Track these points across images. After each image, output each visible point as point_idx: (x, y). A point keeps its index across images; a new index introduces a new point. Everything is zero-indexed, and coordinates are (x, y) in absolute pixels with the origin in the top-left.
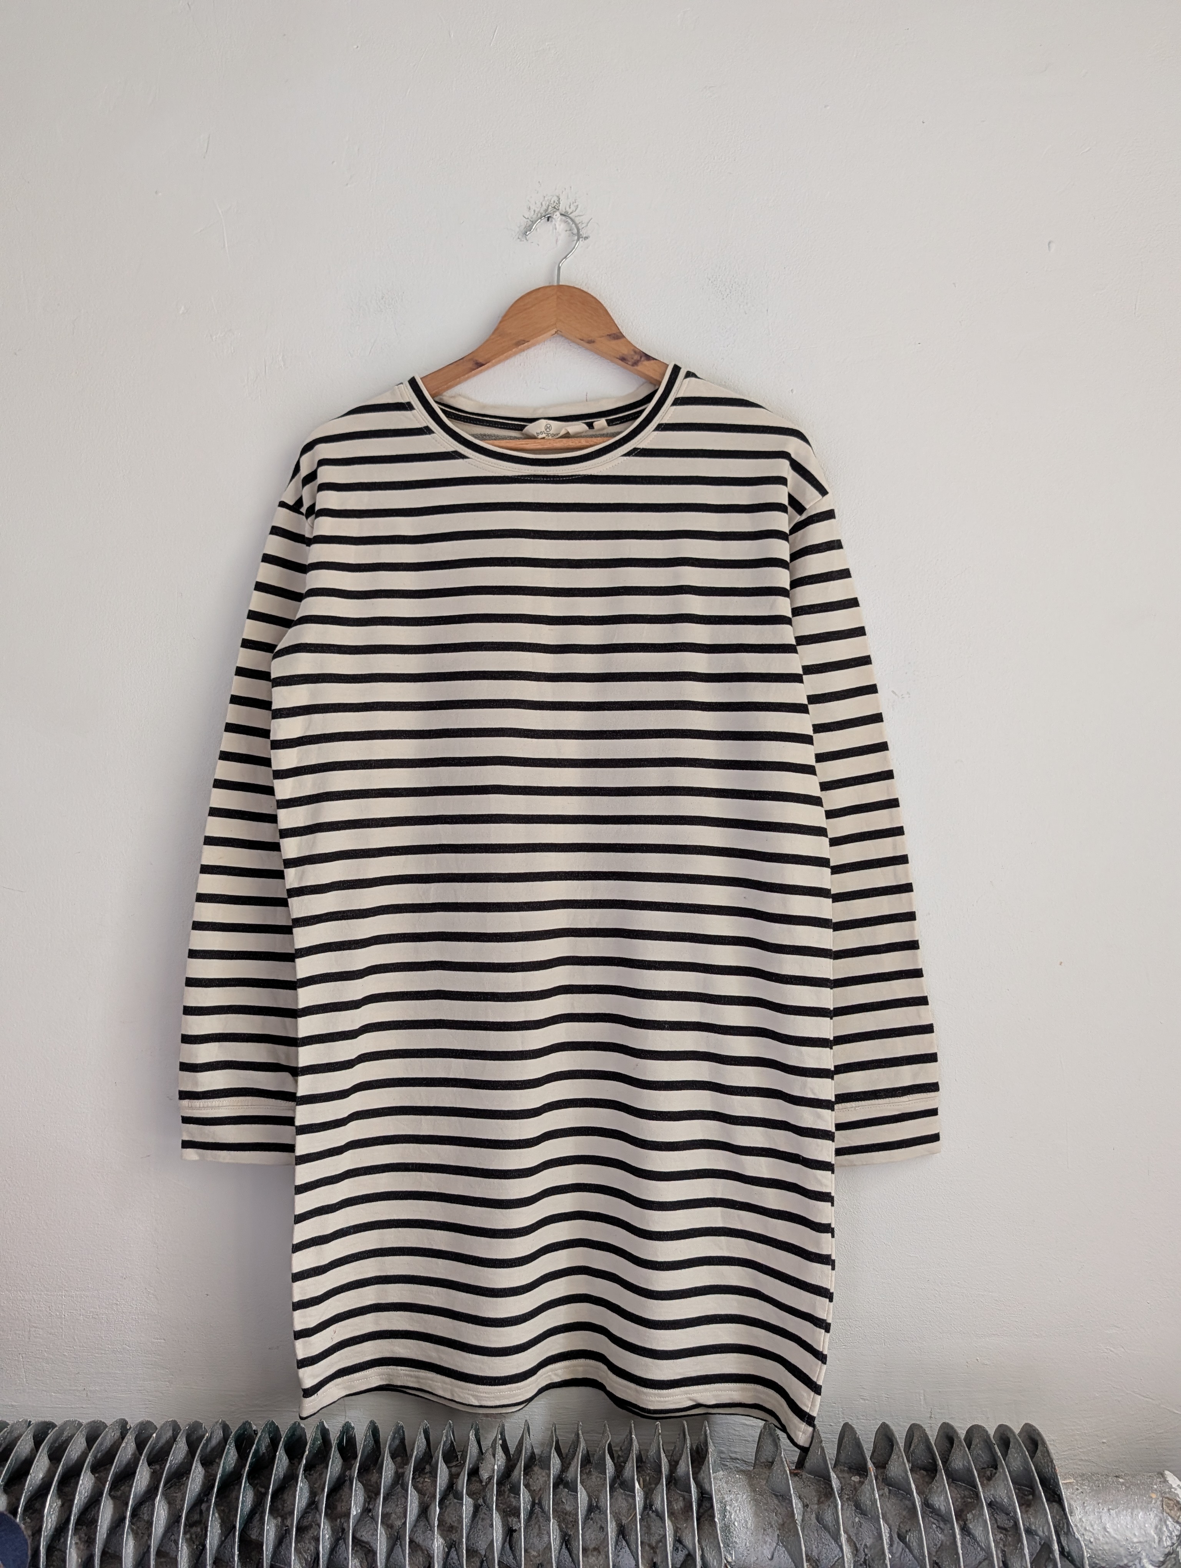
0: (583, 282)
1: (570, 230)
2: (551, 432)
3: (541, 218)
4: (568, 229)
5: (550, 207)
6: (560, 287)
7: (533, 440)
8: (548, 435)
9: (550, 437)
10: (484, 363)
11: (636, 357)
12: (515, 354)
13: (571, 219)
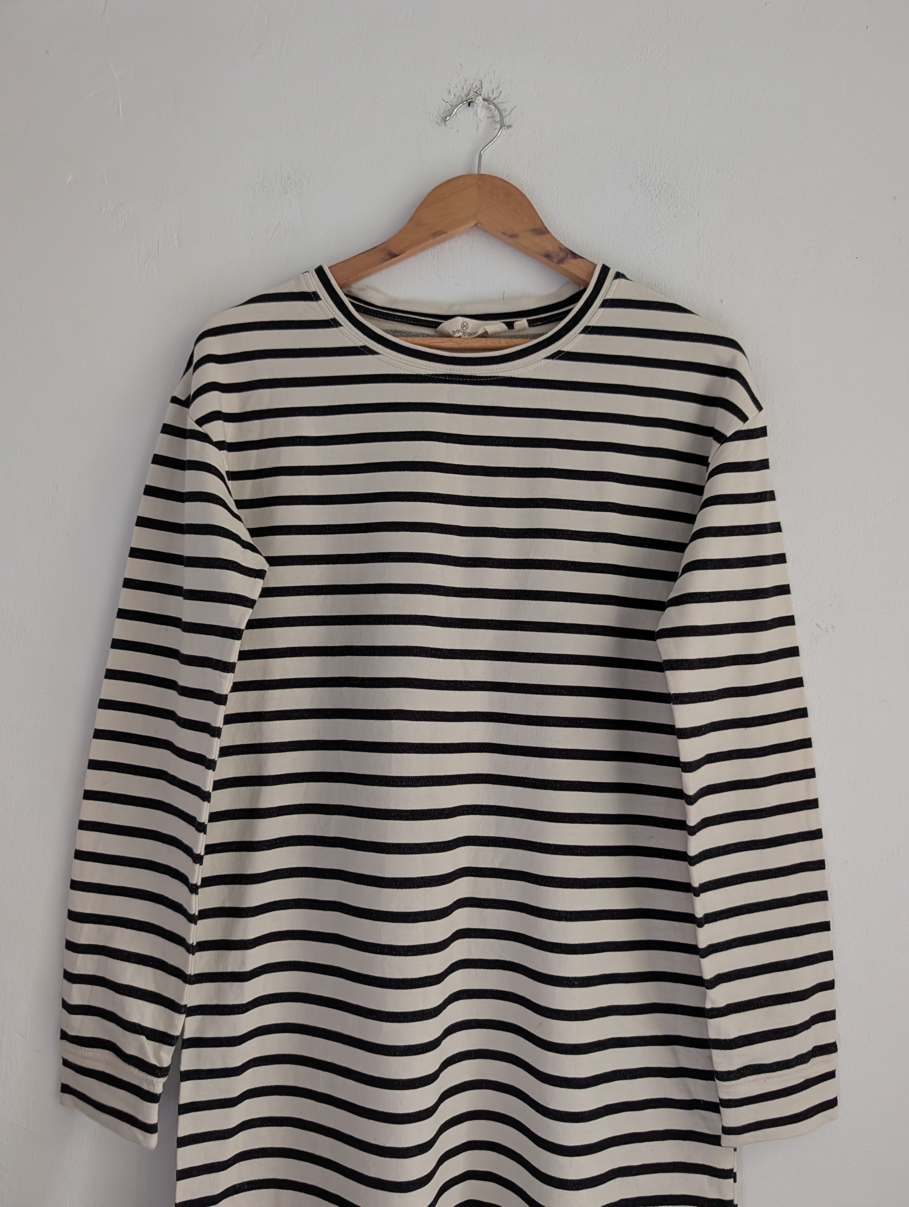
0: (505, 171)
1: (492, 117)
2: (468, 331)
3: (462, 103)
4: (491, 116)
5: (472, 92)
6: (482, 177)
7: (449, 338)
8: (464, 333)
9: (467, 336)
10: (397, 253)
11: (562, 255)
12: (432, 245)
13: (494, 105)
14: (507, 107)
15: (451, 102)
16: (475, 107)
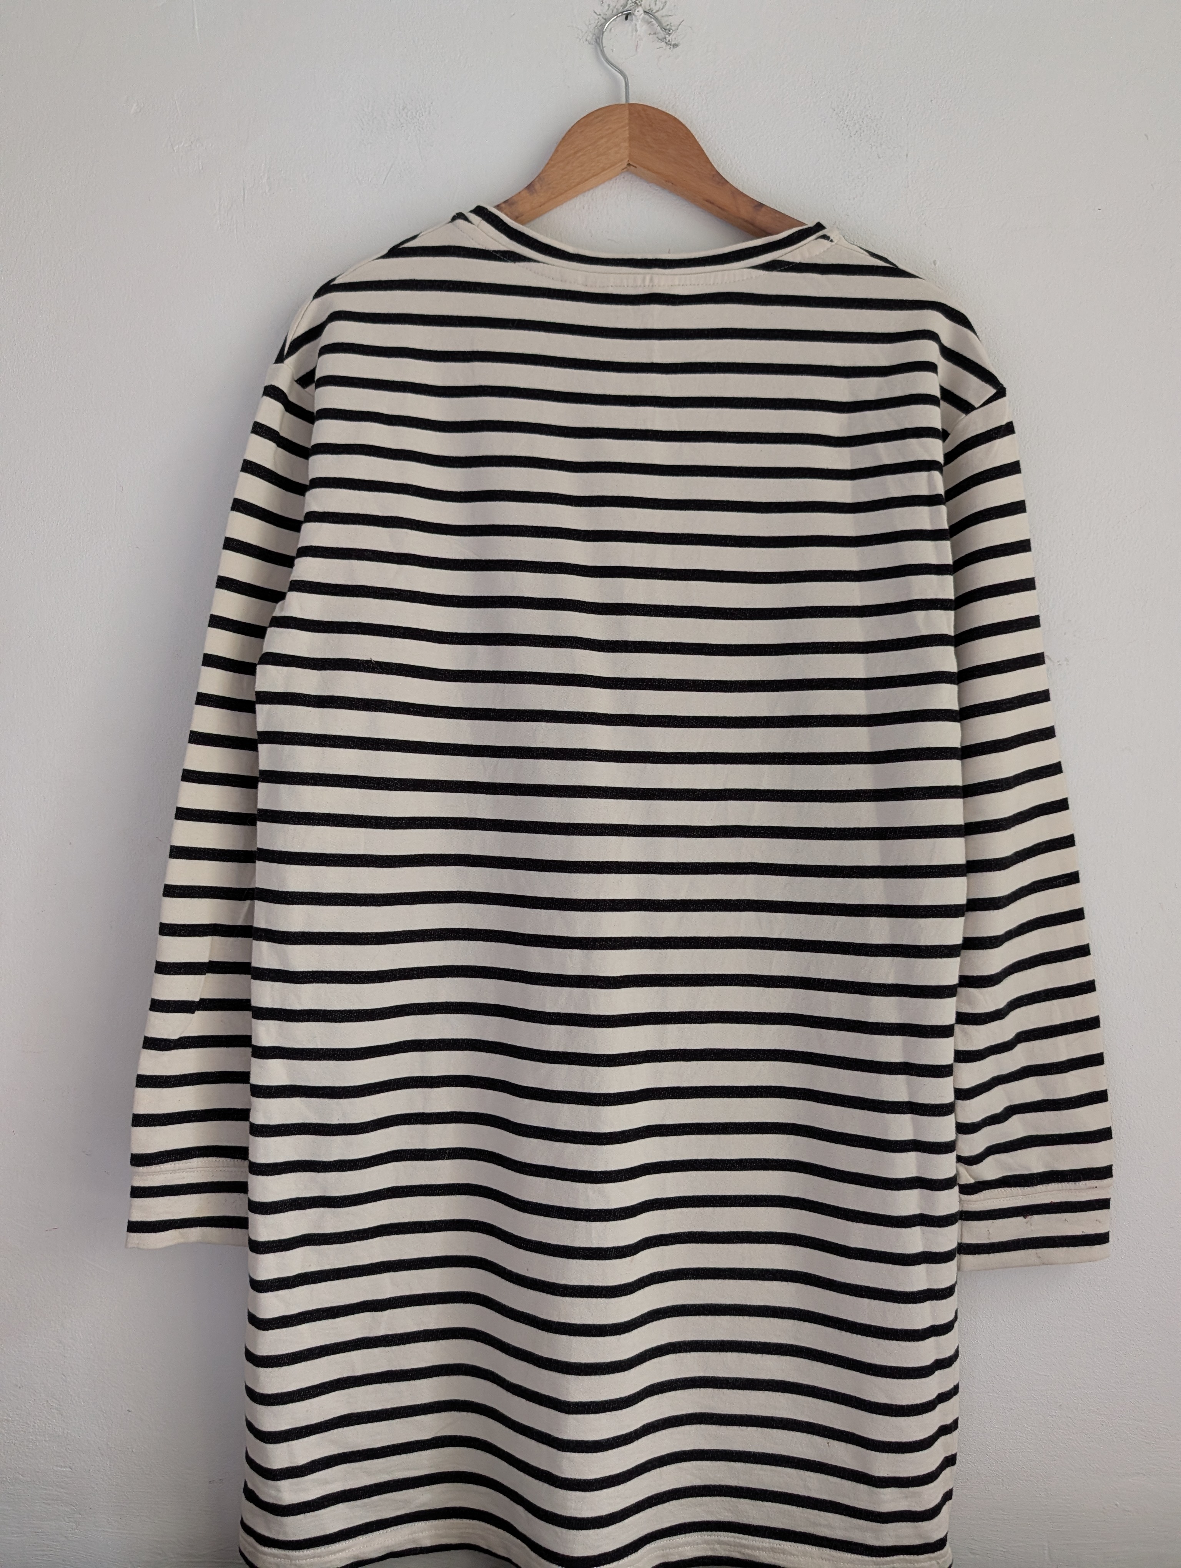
0: (669, 103)
3: (618, 16)
4: (653, 32)
5: (630, 2)
6: (631, 107)
13: (656, 19)
14: (674, 21)
15: (605, 15)
16: (634, 22)
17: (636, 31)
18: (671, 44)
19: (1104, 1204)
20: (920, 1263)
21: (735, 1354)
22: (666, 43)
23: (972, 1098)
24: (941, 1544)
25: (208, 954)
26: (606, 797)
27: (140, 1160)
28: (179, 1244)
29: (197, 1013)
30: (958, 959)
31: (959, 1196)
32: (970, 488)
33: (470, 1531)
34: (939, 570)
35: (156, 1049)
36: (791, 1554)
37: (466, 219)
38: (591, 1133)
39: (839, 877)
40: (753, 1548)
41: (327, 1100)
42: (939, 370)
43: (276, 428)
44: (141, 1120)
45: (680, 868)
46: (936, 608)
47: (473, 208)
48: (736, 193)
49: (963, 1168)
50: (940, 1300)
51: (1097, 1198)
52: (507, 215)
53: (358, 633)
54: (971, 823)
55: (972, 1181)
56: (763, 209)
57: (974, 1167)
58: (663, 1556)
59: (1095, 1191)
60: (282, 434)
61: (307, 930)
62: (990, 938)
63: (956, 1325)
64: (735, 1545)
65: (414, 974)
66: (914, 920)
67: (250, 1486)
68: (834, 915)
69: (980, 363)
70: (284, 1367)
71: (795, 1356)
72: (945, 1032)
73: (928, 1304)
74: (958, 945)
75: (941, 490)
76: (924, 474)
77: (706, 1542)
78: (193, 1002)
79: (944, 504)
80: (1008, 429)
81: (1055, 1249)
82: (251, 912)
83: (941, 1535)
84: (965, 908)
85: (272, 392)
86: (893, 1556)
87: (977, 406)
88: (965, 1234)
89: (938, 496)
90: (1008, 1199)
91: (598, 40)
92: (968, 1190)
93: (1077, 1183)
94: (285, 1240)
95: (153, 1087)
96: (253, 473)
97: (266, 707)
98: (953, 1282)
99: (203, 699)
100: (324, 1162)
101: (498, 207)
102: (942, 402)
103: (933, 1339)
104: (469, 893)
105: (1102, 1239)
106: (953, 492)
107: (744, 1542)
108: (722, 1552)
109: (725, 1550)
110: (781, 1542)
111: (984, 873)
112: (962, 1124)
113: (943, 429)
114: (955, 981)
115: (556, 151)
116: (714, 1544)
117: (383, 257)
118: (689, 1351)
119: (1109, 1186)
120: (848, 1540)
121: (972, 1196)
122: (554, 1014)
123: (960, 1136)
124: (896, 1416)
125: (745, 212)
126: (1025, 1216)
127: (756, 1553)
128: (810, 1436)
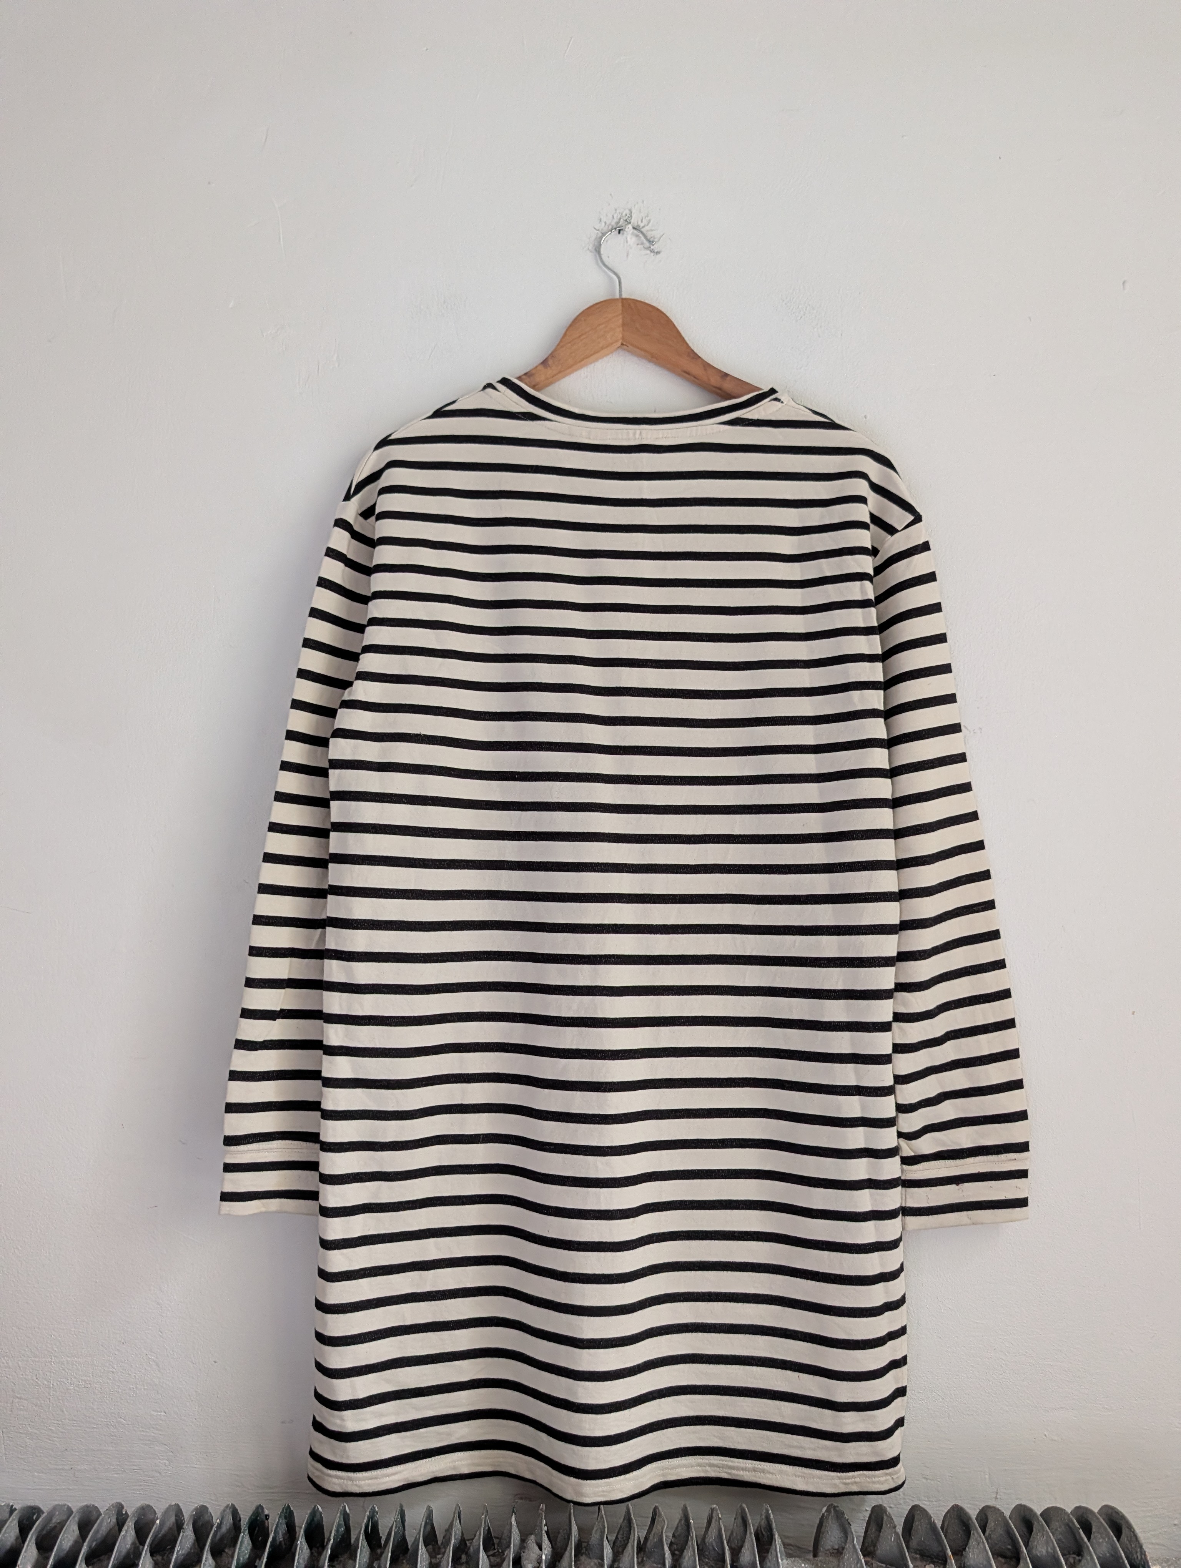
0: (653, 298)
3: (611, 231)
4: (640, 243)
5: (622, 220)
13: (642, 233)
14: (656, 234)
15: (602, 229)
16: (625, 235)
17: (627, 242)
18: (654, 252)
19: (1022, 1174)
20: (869, 1220)
21: (720, 1304)
22: (651, 251)
23: (909, 1083)
24: (894, 1462)
25: (287, 971)
26: (609, 841)
27: (231, 1141)
28: (261, 1213)
29: (279, 1021)
30: (893, 969)
31: (902, 1167)
32: (895, 594)
33: (501, 1460)
34: (871, 658)
35: (245, 1050)
36: (769, 1473)
37: (494, 388)
38: (600, 1114)
39: (797, 904)
40: (737, 1469)
41: (383, 1091)
42: (869, 502)
43: (344, 552)
44: (232, 1108)
45: (670, 899)
46: (869, 689)
47: (499, 379)
48: (707, 366)
49: (903, 1143)
50: (886, 1251)
51: (1017, 1169)
52: (526, 384)
53: (410, 713)
54: (902, 860)
55: (913, 1154)
56: (728, 378)
57: (913, 1142)
58: (663, 1475)
59: (1015, 1163)
60: (348, 556)
61: (369, 950)
62: (919, 951)
63: (902, 1275)
64: (723, 1467)
65: (454, 988)
66: (857, 936)
67: (318, 1419)
68: (794, 935)
69: (901, 496)
70: (348, 1314)
71: (770, 1304)
72: (884, 1027)
73: (876, 1254)
74: (893, 957)
75: (872, 597)
76: (858, 583)
77: (699, 1465)
78: (275, 1011)
79: (874, 606)
80: (925, 547)
81: (983, 1211)
82: (323, 938)
83: (895, 1454)
84: (898, 928)
85: (341, 523)
86: (854, 1471)
87: (899, 529)
88: (908, 1199)
89: (870, 600)
90: (943, 1169)
91: (597, 249)
92: (907, 1161)
93: (1000, 1156)
94: (349, 1207)
95: (242, 1081)
96: (326, 587)
97: (338, 771)
98: (897, 1236)
99: (286, 766)
100: (380, 1142)
101: (519, 378)
102: (872, 526)
103: (882, 1284)
104: (499, 922)
105: (1022, 1203)
106: (881, 598)
107: (730, 1464)
108: (713, 1473)
109: (715, 1471)
110: (761, 1463)
111: (913, 899)
112: (901, 1104)
113: (873, 547)
114: (891, 986)
115: (565, 335)
116: (705, 1466)
117: (429, 418)
118: (683, 1301)
119: (1026, 1159)
120: (817, 1459)
121: (913, 1166)
122: (568, 1018)
123: (900, 1115)
124: (853, 1349)
125: (715, 380)
126: (957, 1184)
127: (741, 1473)
128: (783, 1371)
